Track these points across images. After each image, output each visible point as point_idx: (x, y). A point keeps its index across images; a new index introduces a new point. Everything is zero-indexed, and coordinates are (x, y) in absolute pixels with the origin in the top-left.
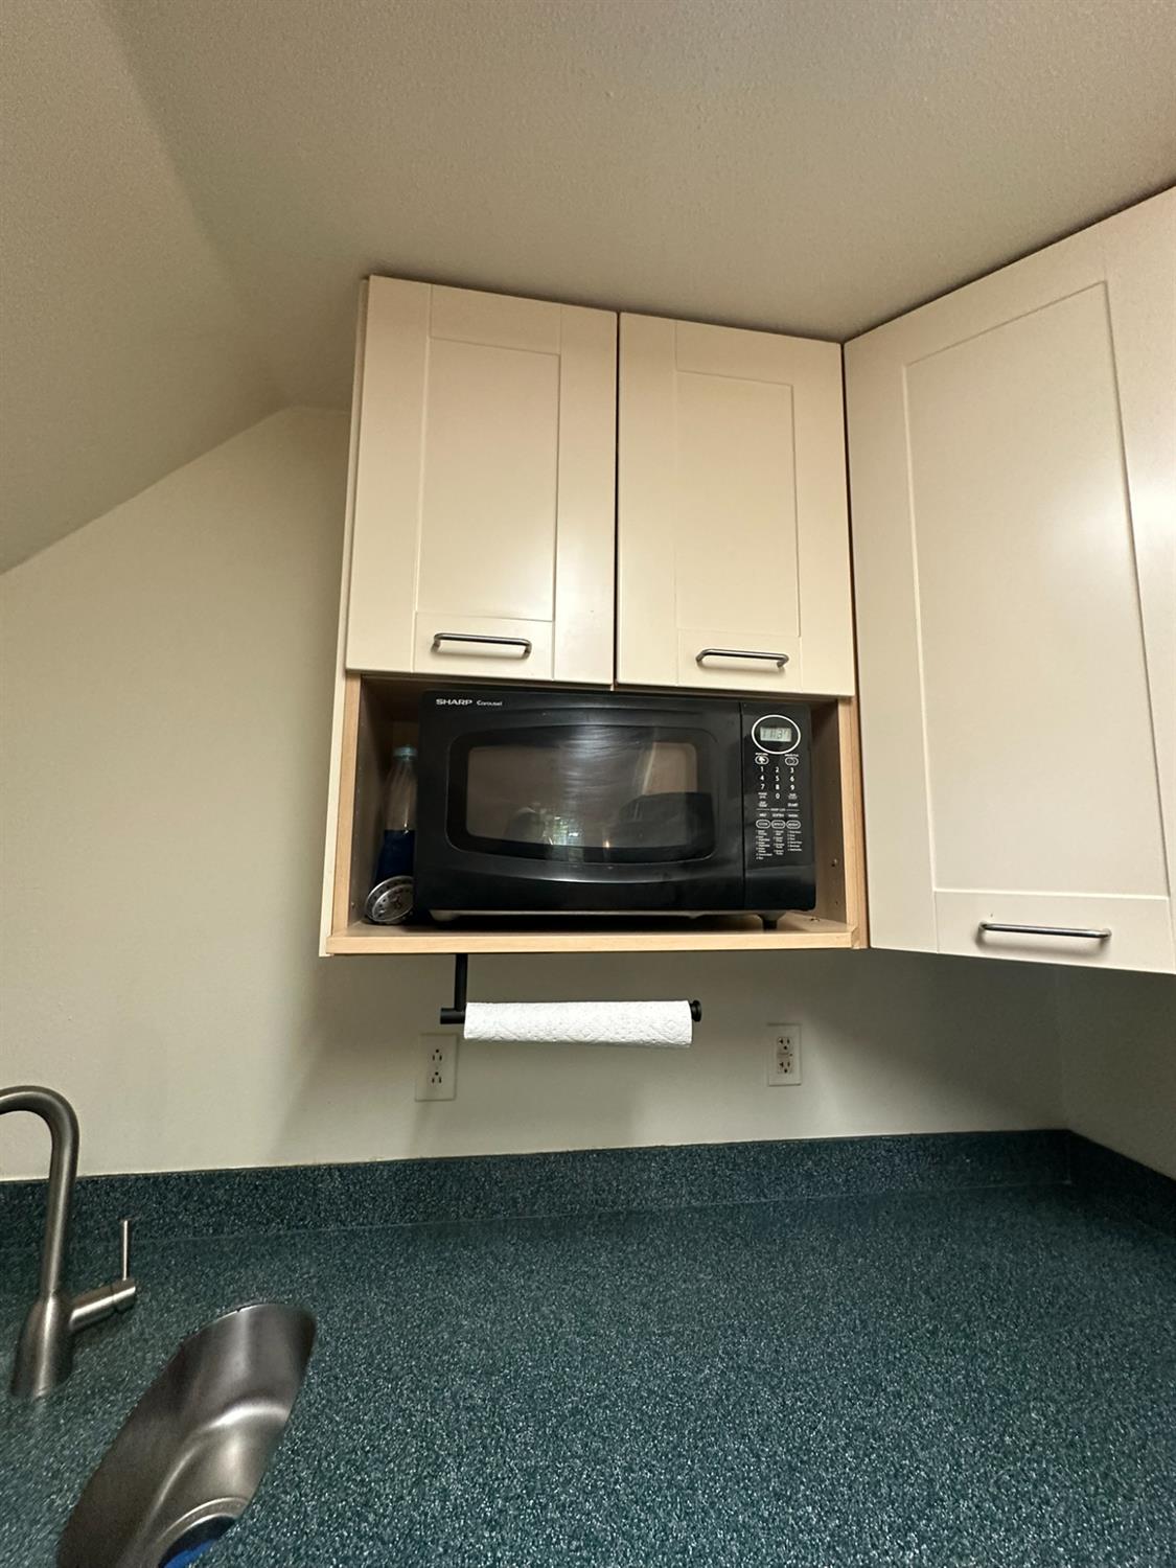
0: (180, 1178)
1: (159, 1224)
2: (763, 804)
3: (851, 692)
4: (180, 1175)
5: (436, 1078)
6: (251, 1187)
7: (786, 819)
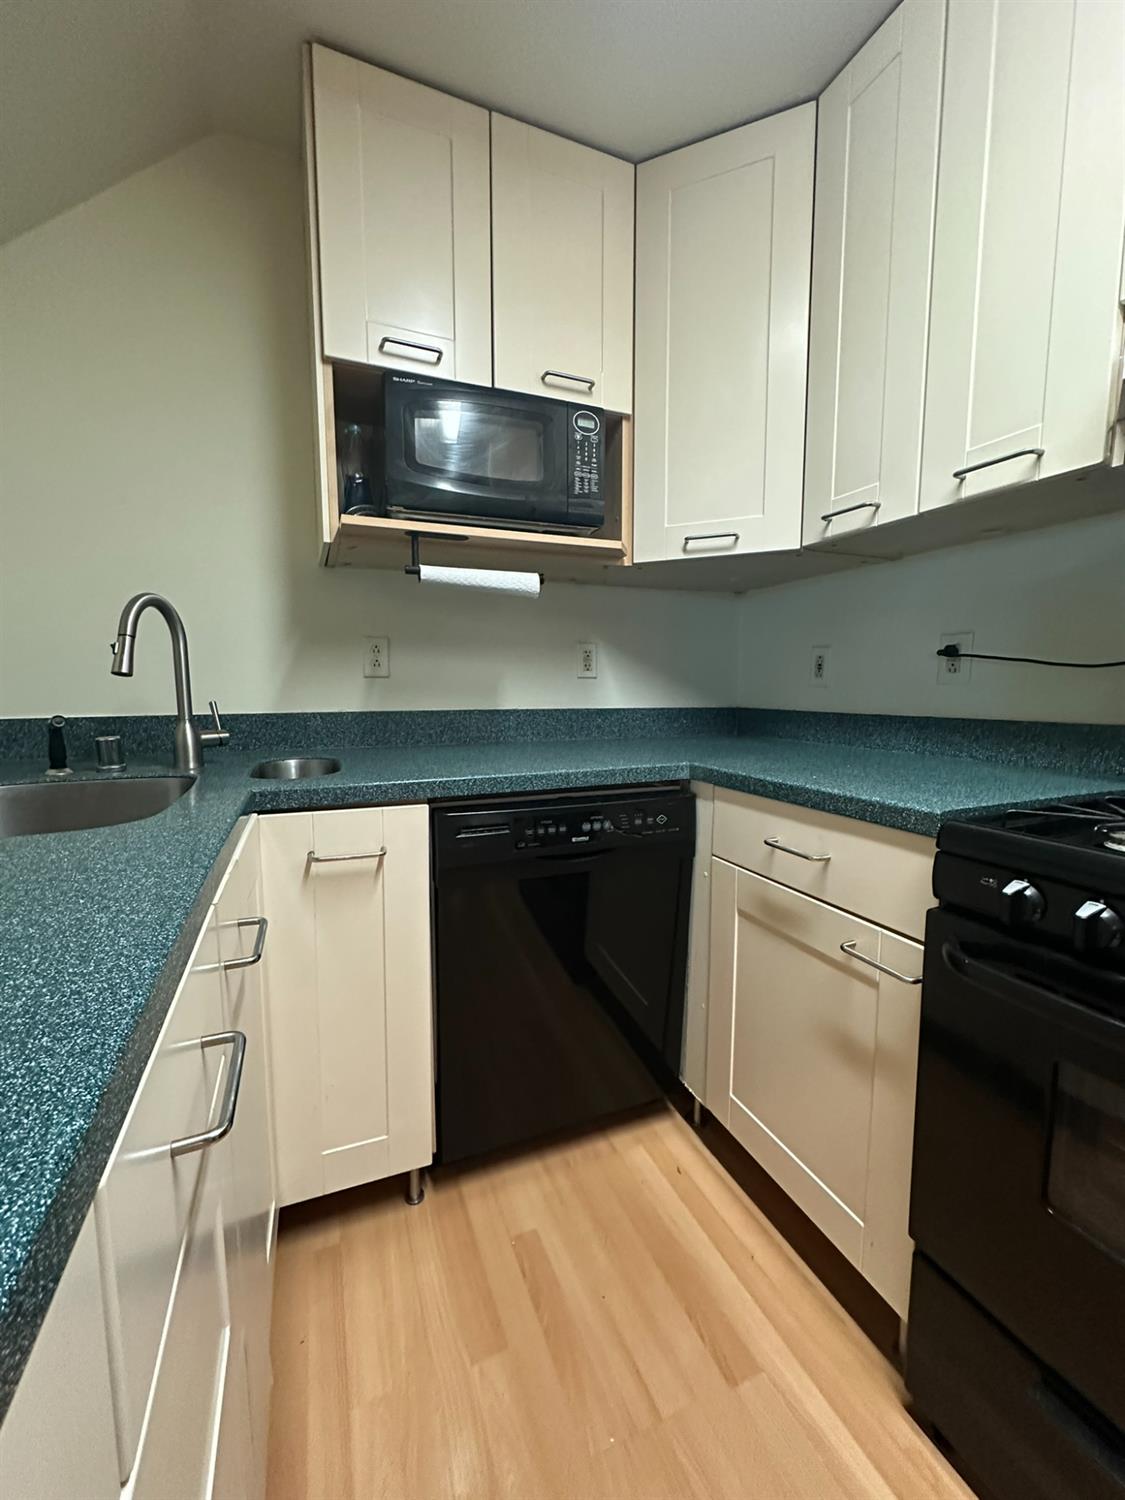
2: (578, 463)
3: (630, 412)
5: (376, 664)
7: (590, 473)
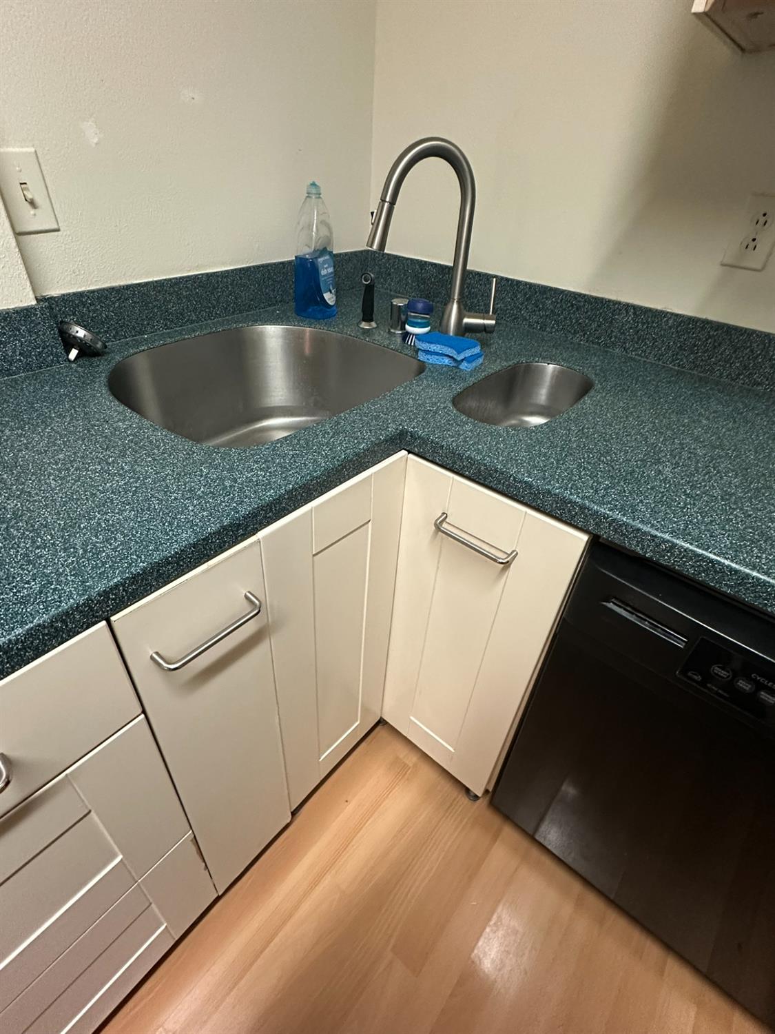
0: (526, 285)
1: (510, 313)
4: (526, 284)
5: (750, 245)
6: (569, 305)
